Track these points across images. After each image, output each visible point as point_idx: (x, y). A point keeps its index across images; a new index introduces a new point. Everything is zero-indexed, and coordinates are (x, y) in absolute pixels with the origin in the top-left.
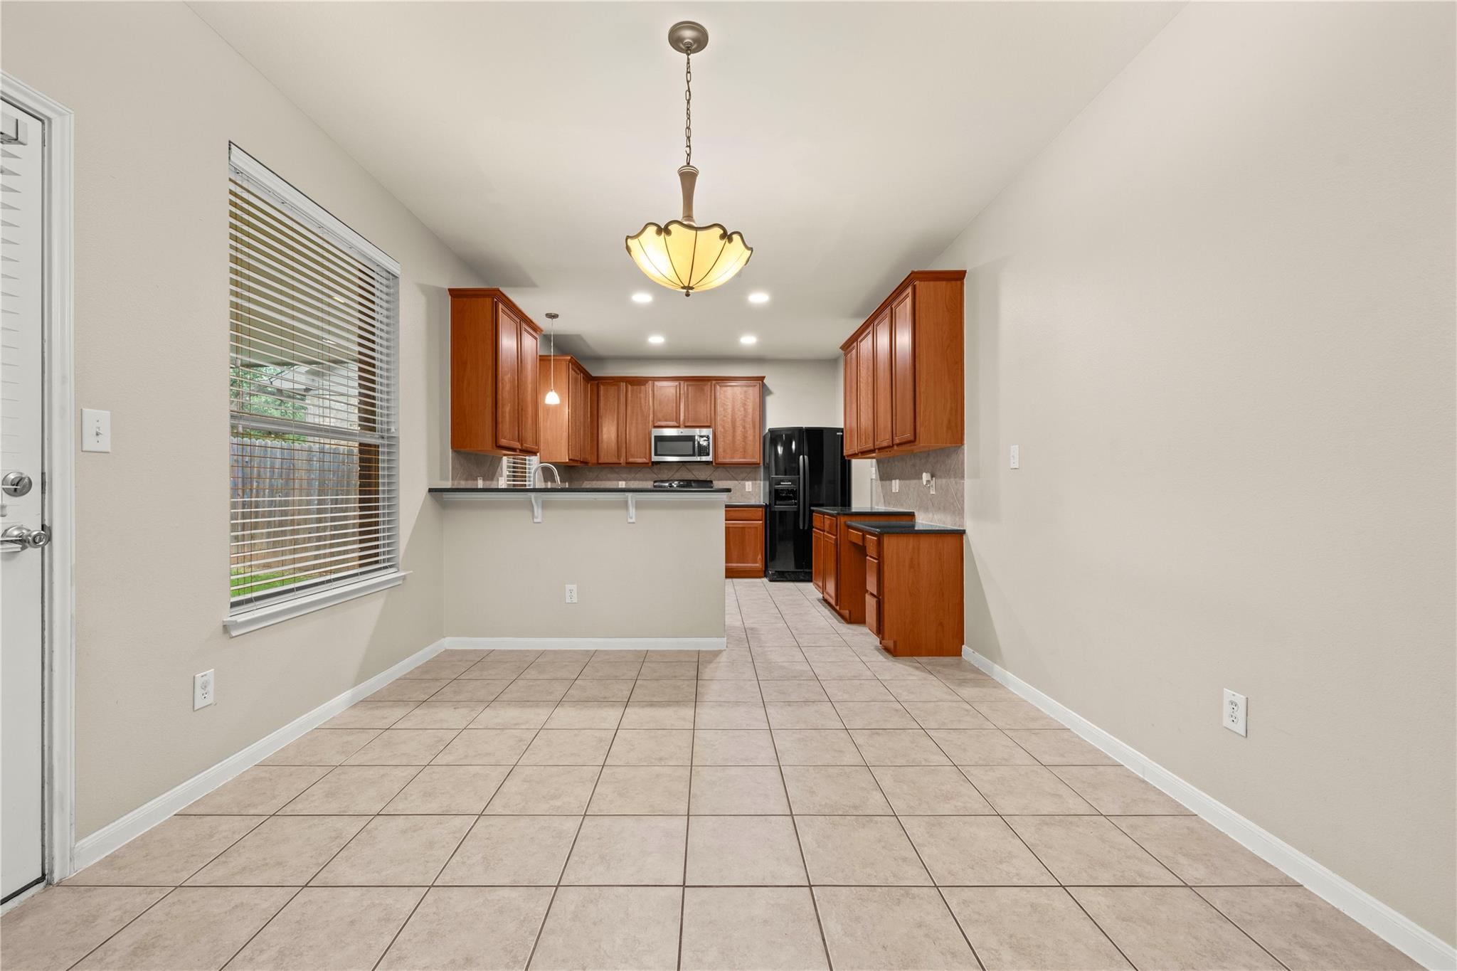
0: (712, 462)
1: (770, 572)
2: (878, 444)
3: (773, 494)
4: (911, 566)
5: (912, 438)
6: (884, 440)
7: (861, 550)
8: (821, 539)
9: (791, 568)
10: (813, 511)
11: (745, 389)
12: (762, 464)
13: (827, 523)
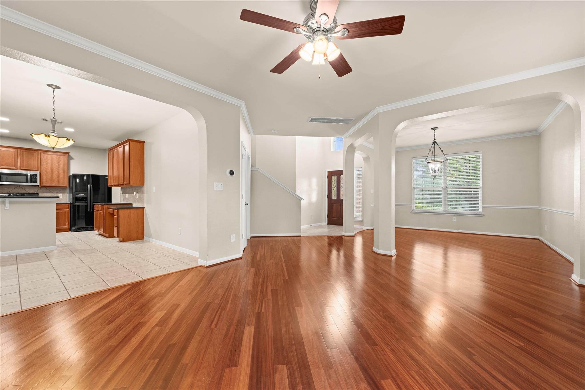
0: (38, 186)
1: (73, 229)
2: (120, 183)
3: (75, 199)
4: (128, 217)
5: (129, 183)
6: (121, 182)
7: (112, 215)
8: (97, 213)
9: (84, 226)
10: (94, 204)
11: (59, 156)
12: (68, 187)
13: (100, 208)
